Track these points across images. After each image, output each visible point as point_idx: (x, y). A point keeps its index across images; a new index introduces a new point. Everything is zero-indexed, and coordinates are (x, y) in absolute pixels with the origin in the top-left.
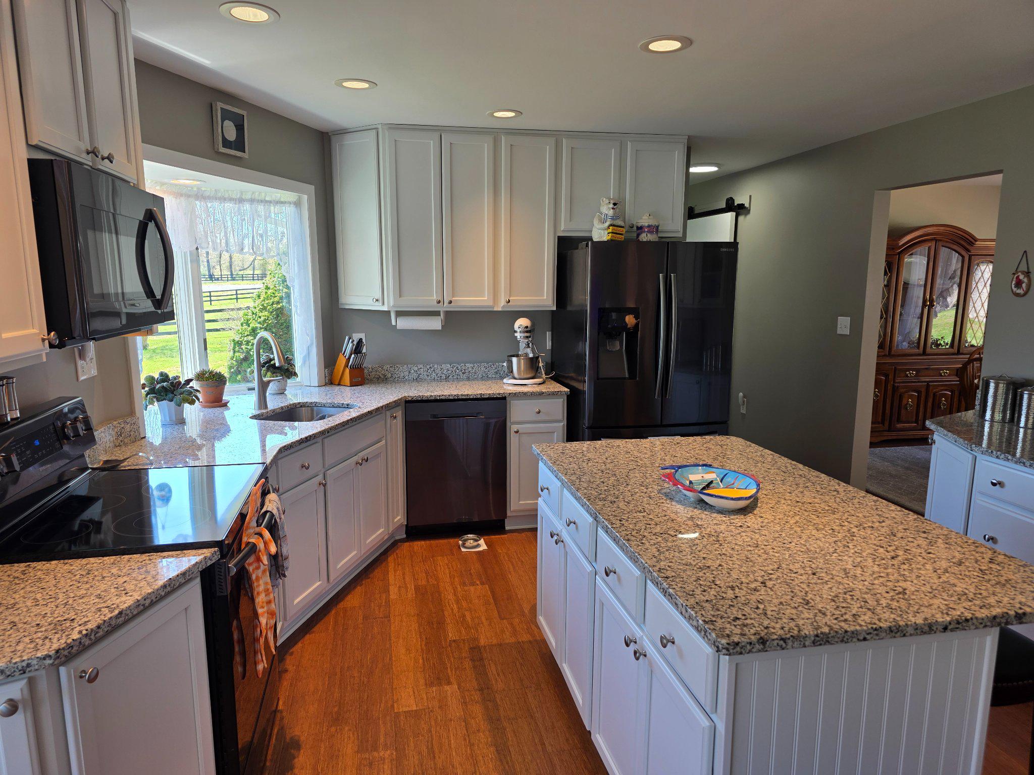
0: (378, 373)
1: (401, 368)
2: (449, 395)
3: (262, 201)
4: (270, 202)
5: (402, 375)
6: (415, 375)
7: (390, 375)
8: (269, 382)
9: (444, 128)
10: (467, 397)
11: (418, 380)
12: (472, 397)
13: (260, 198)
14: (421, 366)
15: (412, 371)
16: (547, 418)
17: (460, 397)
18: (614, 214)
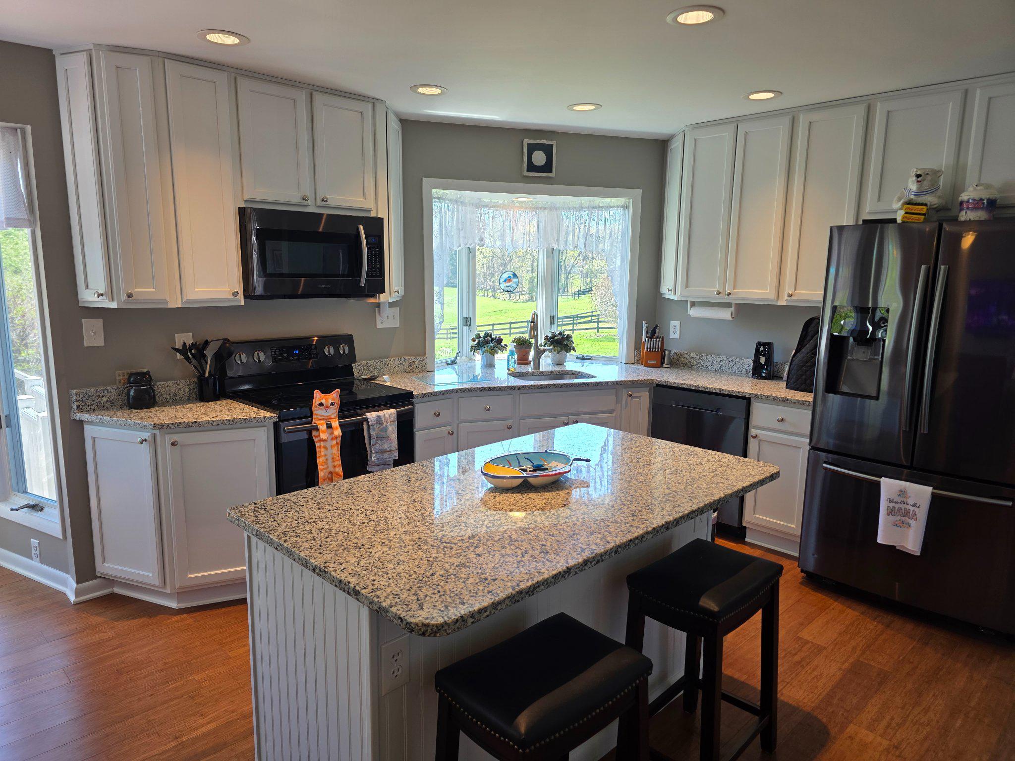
0: (685, 360)
1: (705, 357)
2: (690, 385)
3: (596, 207)
4: (602, 207)
5: (706, 364)
6: (717, 366)
7: (695, 363)
8: (544, 351)
9: (740, 119)
10: (707, 390)
11: (719, 371)
12: (711, 391)
13: (595, 206)
14: (724, 358)
15: (715, 362)
16: (790, 429)
17: (700, 389)
18: (918, 188)
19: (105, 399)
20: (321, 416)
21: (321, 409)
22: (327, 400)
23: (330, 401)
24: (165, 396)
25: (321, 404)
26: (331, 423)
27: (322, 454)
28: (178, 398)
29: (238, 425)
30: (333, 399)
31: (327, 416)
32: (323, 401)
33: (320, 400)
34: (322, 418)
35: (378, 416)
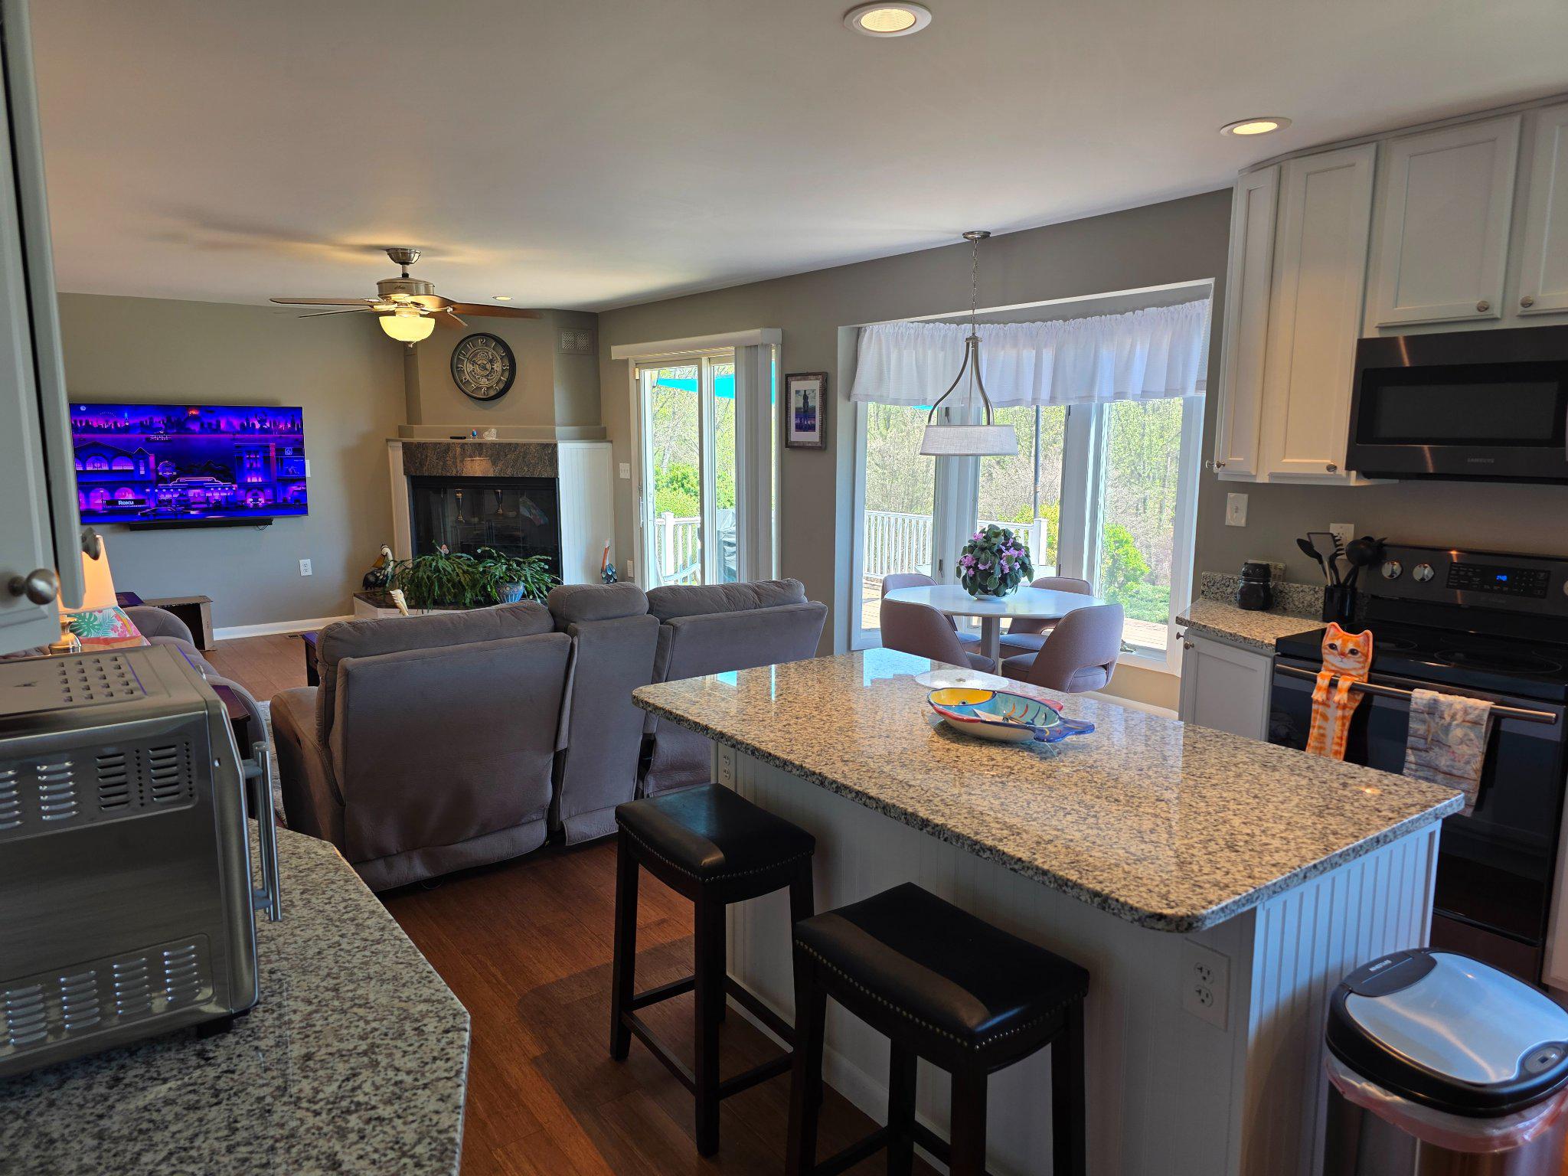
19: (1229, 590)
20: (1333, 665)
21: (1333, 654)
22: (1345, 642)
23: (1351, 646)
24: (1297, 603)
25: (1332, 646)
26: (1337, 681)
27: (1317, 723)
28: (1313, 610)
29: (1237, 643)
30: (1357, 644)
31: (1342, 669)
32: (1338, 643)
33: (1333, 639)
34: (1333, 668)
35: (1435, 700)
